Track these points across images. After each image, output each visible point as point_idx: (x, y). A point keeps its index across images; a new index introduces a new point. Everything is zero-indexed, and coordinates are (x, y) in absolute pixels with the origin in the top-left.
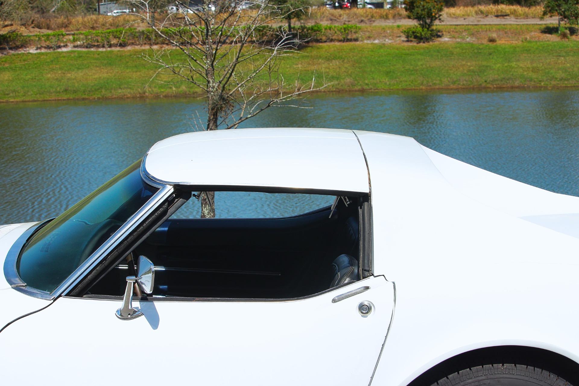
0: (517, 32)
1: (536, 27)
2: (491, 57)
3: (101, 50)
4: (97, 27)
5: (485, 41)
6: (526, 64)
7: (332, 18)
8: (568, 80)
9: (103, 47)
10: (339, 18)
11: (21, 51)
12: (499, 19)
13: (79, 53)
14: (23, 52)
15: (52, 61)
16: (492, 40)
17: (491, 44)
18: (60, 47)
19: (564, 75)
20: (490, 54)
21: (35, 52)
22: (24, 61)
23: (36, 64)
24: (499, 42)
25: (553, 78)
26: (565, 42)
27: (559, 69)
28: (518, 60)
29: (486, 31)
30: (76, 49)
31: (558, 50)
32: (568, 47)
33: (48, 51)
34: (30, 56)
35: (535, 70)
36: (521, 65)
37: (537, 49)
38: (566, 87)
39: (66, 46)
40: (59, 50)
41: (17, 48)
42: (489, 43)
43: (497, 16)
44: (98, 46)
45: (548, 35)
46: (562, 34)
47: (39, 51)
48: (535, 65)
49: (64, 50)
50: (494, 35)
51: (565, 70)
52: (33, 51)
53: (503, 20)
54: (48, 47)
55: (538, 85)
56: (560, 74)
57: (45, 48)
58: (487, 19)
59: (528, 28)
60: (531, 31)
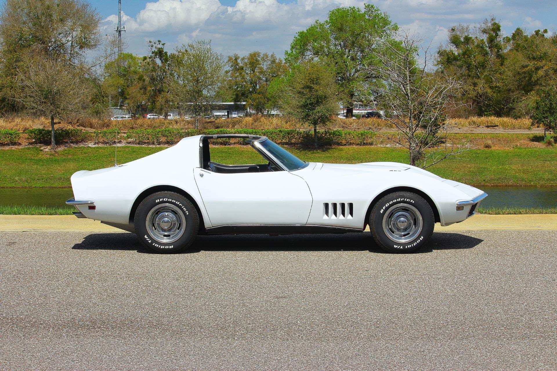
0: (508, 141)
1: (524, 136)
2: (487, 160)
3: (151, 146)
4: (136, 127)
5: (482, 147)
6: (517, 167)
7: (344, 125)
8: (553, 180)
9: (153, 144)
10: (350, 125)
11: (81, 145)
12: (489, 129)
13: (132, 148)
14: (83, 146)
15: (110, 154)
16: (488, 147)
17: (486, 149)
18: (115, 143)
19: (550, 177)
20: (487, 158)
21: (94, 146)
22: (85, 153)
23: (96, 156)
24: (493, 148)
25: (541, 179)
26: (550, 149)
27: (546, 171)
28: (511, 164)
29: (482, 138)
30: (130, 145)
31: (544, 156)
32: (553, 153)
33: (105, 146)
34: (90, 150)
35: (525, 172)
36: (513, 167)
37: (526, 154)
38: (552, 186)
39: (120, 142)
40: (115, 145)
41: (77, 142)
42: (485, 149)
43: (488, 127)
44: (148, 143)
45: (535, 143)
46: (547, 142)
47: (97, 146)
48: (525, 168)
49: (119, 145)
50: (489, 142)
51: (551, 172)
52: (91, 145)
53: (493, 130)
54: (105, 143)
55: (529, 184)
56: (547, 176)
57: (102, 143)
58: (479, 129)
59: (518, 137)
60: (521, 139)
